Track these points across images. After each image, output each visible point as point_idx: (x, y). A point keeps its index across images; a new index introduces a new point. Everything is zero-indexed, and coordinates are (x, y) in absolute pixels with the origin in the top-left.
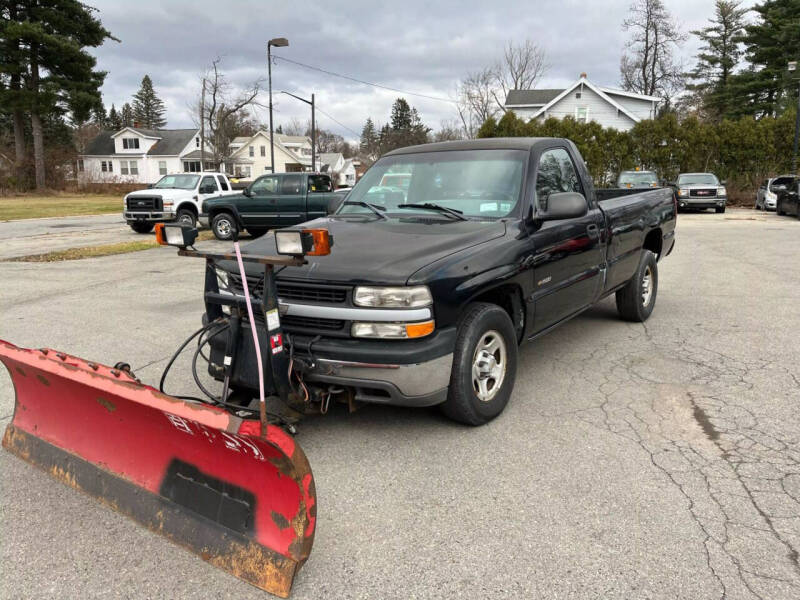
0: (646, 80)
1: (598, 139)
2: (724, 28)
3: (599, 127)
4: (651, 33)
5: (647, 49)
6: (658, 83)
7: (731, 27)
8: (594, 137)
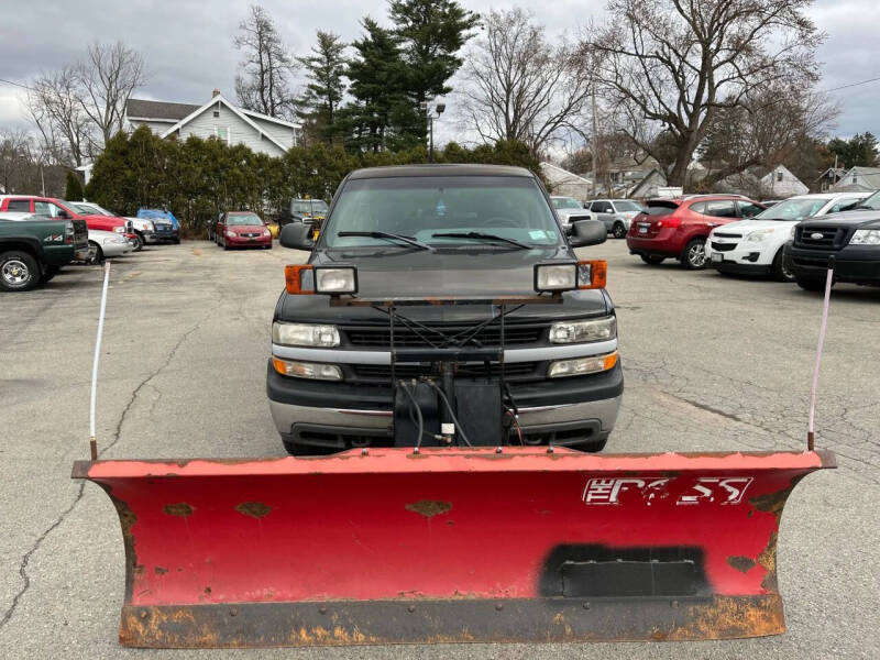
0: (265, 104)
1: (249, 163)
2: (326, 60)
3: (249, 150)
4: (265, 56)
5: (263, 73)
6: (278, 108)
7: (333, 60)
8: (244, 162)
